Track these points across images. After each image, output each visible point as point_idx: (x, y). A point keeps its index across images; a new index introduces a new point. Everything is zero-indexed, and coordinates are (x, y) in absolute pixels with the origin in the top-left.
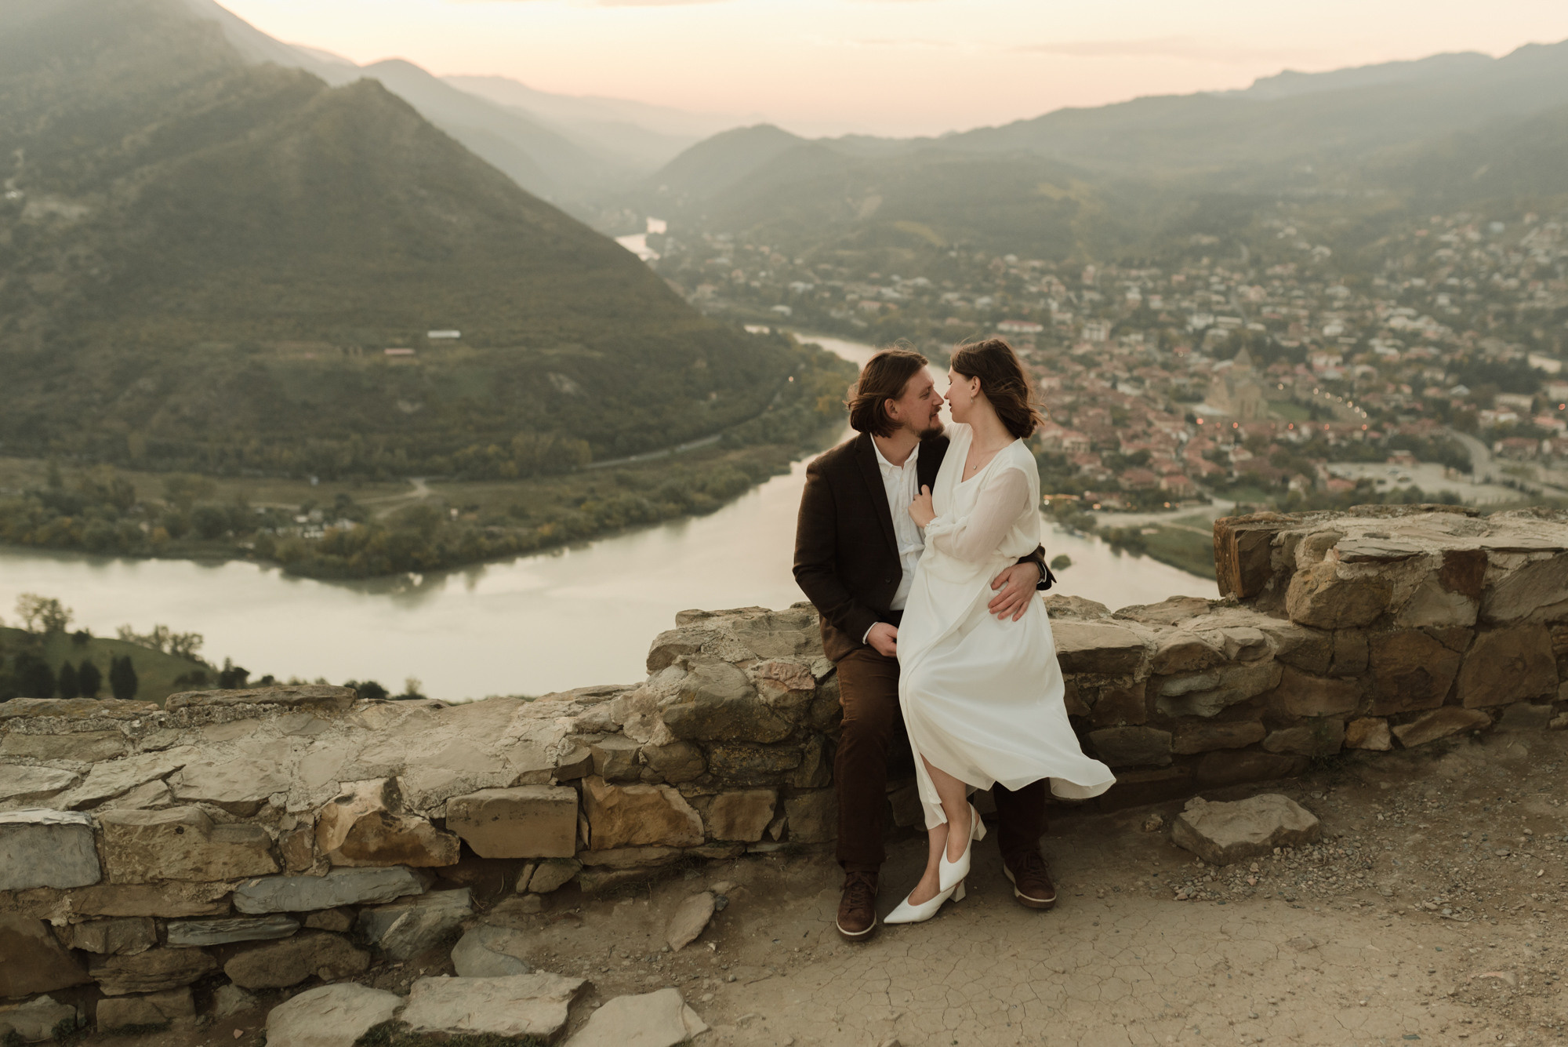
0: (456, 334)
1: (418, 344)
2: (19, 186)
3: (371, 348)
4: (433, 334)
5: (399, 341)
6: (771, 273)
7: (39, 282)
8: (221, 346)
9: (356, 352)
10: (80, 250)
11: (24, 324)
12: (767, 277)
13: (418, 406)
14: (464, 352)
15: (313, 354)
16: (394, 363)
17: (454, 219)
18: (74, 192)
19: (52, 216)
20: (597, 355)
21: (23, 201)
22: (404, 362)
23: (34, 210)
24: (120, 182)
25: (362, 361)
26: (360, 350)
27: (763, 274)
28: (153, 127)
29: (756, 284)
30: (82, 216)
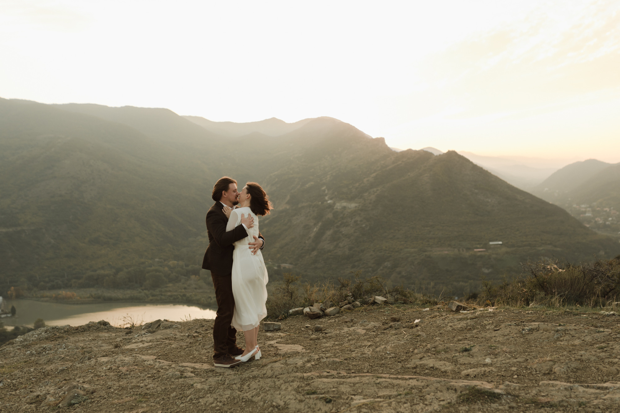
0: (501, 243)
1: (486, 246)
2: (331, 199)
3: (468, 249)
4: (491, 243)
5: (478, 246)
6: (614, 218)
7: (344, 230)
8: (413, 250)
9: (463, 251)
10: (358, 218)
11: (341, 245)
12: (612, 220)
13: (490, 270)
14: (504, 249)
15: (446, 252)
16: (479, 254)
17: (490, 201)
18: (351, 199)
19: (344, 208)
20: (558, 249)
21: (334, 204)
22: (483, 253)
23: (338, 206)
24: (366, 194)
25: (467, 254)
26: (465, 250)
27: (610, 219)
28: (374, 175)
29: (607, 223)
30: (356, 207)
